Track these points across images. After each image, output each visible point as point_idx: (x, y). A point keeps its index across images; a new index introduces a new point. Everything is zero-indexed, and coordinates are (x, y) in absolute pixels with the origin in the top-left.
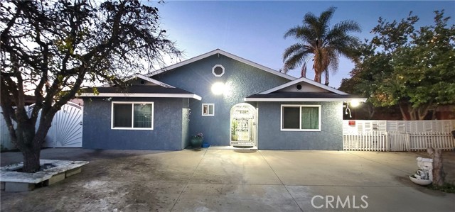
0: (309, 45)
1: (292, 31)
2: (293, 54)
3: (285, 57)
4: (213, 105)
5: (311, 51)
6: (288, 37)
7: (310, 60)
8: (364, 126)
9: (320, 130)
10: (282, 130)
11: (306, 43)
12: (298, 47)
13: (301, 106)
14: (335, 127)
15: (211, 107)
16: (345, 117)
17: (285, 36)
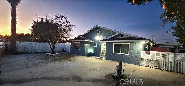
4: (97, 43)
8: (156, 54)
9: (129, 54)
10: (113, 53)
13: (121, 44)
14: (137, 54)
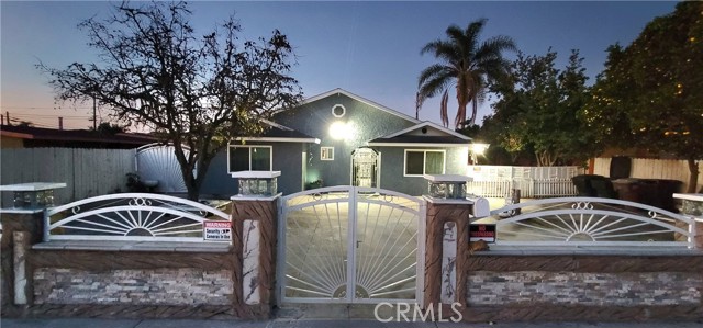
0: (452, 66)
1: (431, 46)
2: (431, 78)
3: (421, 82)
4: (333, 148)
5: (454, 74)
6: (426, 54)
7: (452, 86)
10: (405, 175)
11: (448, 64)
12: (437, 69)
13: (425, 151)
14: (459, 173)
15: (330, 150)
16: (470, 162)
17: (422, 53)
